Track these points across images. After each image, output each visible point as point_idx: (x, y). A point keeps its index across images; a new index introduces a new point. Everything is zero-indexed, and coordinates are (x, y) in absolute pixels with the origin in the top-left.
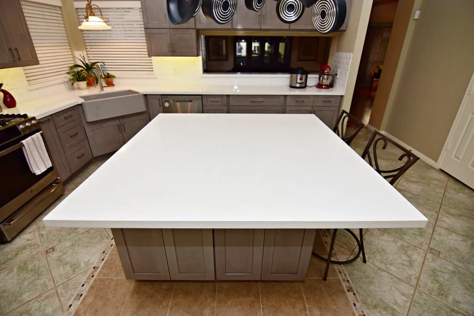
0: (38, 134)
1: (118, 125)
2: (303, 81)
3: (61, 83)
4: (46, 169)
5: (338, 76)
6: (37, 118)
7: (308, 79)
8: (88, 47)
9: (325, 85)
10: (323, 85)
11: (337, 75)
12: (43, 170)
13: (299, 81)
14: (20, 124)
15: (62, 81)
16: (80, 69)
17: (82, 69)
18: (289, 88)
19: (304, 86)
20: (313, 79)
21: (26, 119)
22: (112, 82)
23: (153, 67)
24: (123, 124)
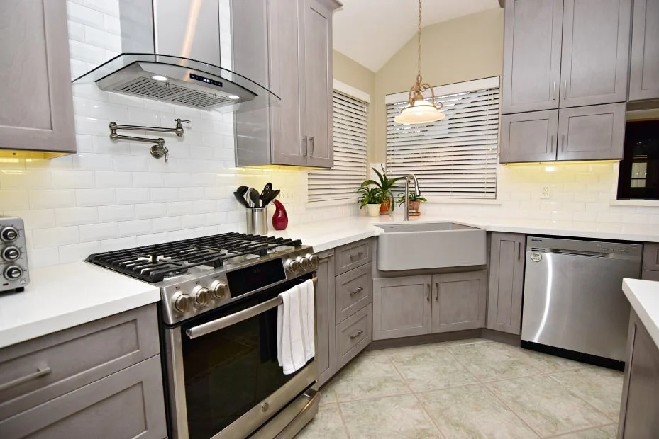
0: (310, 282)
1: (428, 285)
3: (346, 205)
6: (315, 251)
8: (390, 157)
12: (299, 363)
14: (288, 256)
15: (347, 202)
16: (375, 186)
21: (298, 250)
22: (418, 209)
24: (437, 285)
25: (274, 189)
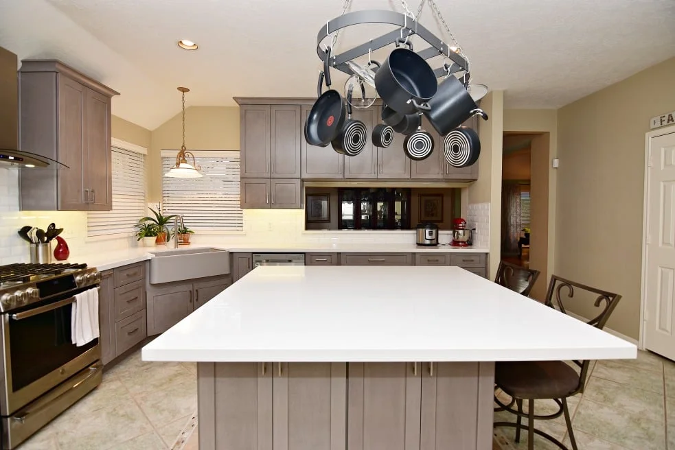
0: (95, 289)
1: (191, 291)
2: (434, 237)
3: (124, 238)
4: (92, 340)
5: (477, 231)
6: (99, 270)
7: (439, 236)
8: (166, 199)
9: (462, 242)
10: (459, 242)
11: (475, 229)
12: (88, 339)
13: (428, 237)
14: (77, 274)
15: (126, 235)
16: (152, 222)
17: (155, 223)
19: (435, 244)
20: (445, 236)
21: (84, 270)
22: (188, 239)
23: (243, 222)
24: (197, 291)
25: (57, 227)
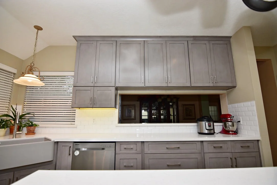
2: (212, 128)
9: (232, 131)
10: (229, 131)
11: (239, 121)
13: (208, 128)
17: (11, 118)
18: (198, 134)
20: (218, 127)
22: (34, 131)
23: (76, 118)
24: (17, 178)
